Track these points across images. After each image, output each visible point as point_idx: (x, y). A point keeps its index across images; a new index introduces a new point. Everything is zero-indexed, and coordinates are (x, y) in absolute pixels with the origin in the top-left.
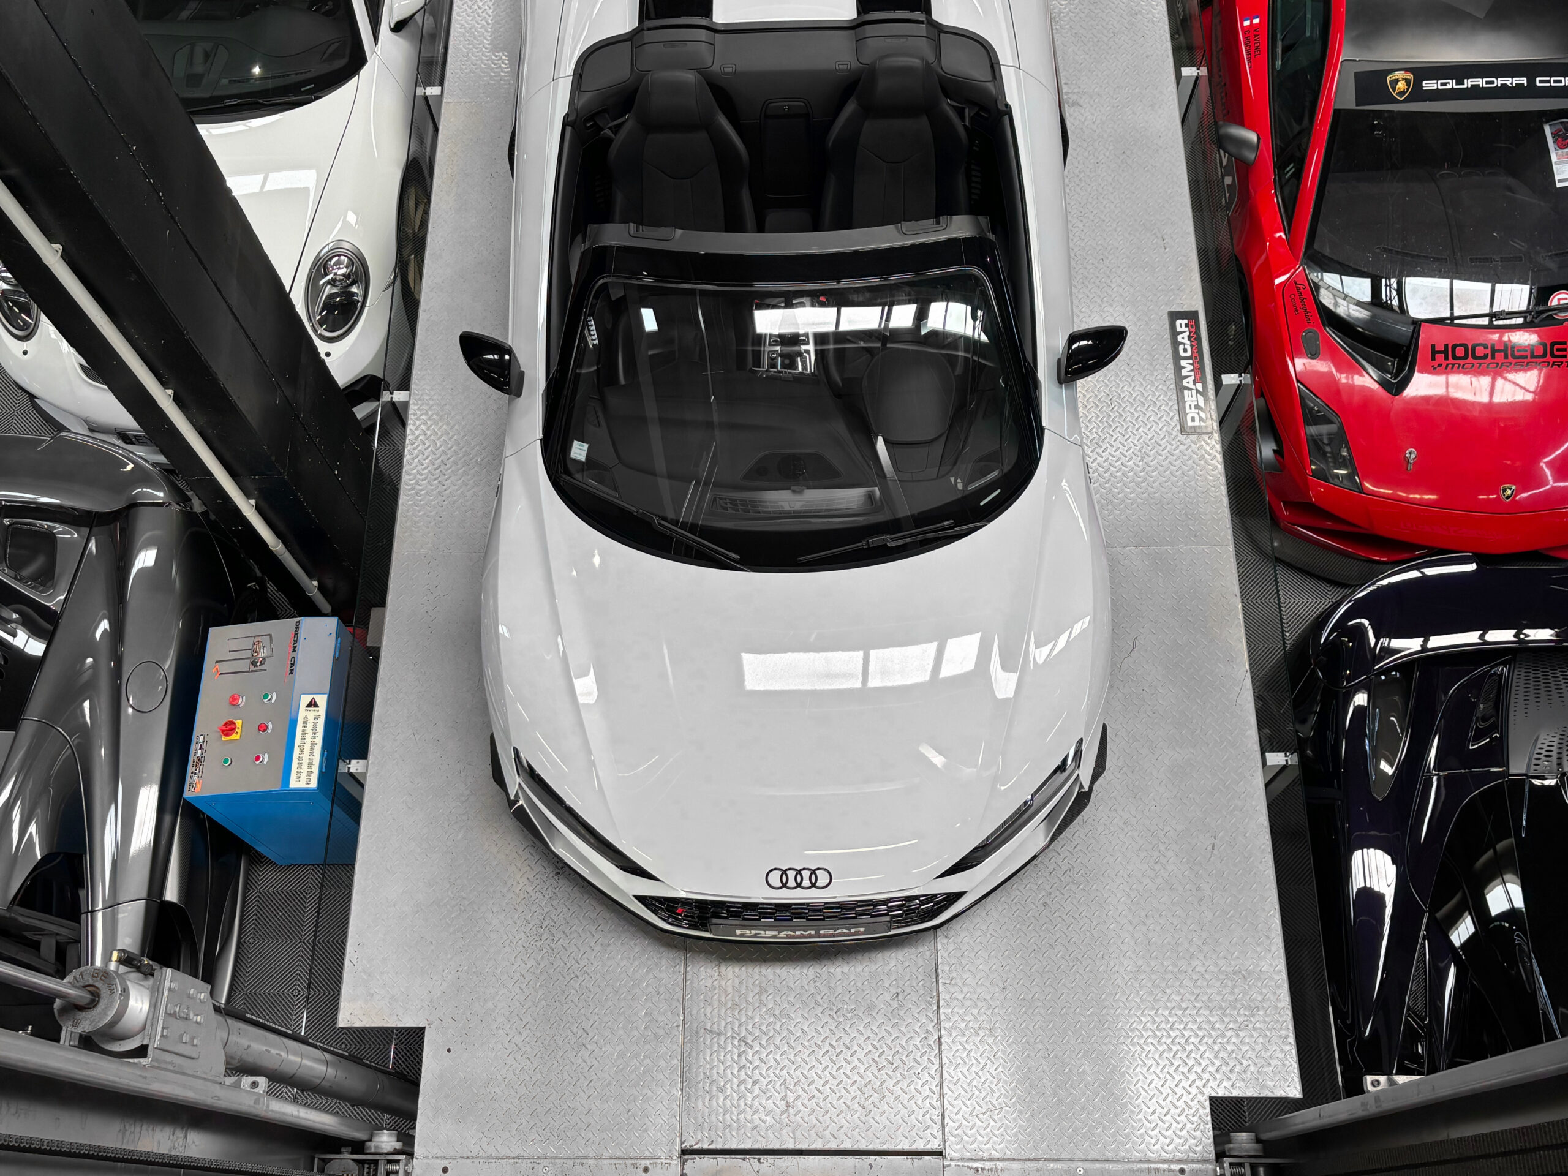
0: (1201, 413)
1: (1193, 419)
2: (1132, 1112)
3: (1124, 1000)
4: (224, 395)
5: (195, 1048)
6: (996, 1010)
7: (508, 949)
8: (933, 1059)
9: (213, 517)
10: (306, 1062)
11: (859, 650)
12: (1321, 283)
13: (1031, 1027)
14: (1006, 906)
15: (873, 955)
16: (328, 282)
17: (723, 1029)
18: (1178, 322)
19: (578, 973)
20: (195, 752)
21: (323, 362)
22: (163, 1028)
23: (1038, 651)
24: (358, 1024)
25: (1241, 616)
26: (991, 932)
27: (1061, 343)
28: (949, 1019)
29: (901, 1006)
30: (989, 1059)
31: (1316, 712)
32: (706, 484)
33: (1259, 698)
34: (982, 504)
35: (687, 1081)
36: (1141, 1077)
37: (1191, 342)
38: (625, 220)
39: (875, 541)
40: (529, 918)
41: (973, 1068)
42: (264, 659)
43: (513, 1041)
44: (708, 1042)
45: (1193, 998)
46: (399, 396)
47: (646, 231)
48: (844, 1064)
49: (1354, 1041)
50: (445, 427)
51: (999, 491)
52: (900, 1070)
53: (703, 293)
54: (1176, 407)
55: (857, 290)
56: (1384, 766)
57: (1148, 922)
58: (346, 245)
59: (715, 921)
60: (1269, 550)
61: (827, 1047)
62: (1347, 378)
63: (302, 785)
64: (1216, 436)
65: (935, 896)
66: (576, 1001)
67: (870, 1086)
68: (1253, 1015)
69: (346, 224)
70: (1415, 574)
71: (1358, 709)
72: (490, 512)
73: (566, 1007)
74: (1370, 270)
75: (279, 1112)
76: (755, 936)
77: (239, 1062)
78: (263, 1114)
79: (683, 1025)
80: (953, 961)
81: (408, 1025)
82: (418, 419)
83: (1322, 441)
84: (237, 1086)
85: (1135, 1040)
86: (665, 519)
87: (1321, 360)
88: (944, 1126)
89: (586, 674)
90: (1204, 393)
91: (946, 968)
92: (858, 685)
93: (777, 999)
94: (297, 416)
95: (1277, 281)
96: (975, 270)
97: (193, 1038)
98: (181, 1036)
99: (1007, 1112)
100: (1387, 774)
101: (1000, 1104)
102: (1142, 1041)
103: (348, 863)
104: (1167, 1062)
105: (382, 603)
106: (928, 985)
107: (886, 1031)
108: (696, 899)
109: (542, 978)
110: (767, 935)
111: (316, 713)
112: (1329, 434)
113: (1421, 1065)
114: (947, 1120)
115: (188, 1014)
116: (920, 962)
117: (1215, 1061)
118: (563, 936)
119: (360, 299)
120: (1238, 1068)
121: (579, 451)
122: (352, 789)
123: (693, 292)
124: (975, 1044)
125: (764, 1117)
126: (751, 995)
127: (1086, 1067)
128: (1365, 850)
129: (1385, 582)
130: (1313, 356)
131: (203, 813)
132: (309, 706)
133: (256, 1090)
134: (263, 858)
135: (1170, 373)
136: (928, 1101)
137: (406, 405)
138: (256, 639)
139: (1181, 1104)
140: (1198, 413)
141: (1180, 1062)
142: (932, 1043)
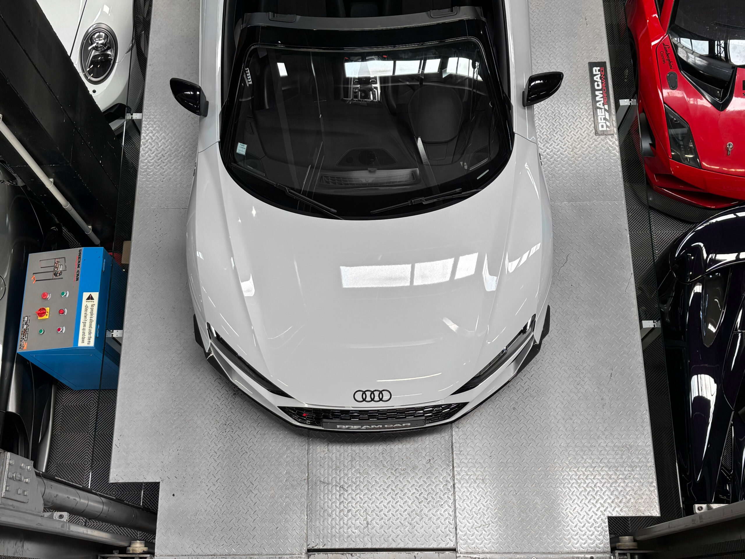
0: (607, 122)
1: (602, 126)
2: (564, 525)
3: (559, 462)
4: (32, 118)
5: (25, 497)
6: (486, 469)
7: (207, 437)
8: (450, 496)
9: (29, 189)
10: (91, 503)
11: (408, 263)
12: (679, 45)
13: (506, 478)
14: (492, 410)
15: (416, 438)
16: (94, 48)
17: (330, 481)
18: (594, 69)
19: (247, 450)
20: (23, 326)
21: (91, 96)
22: (6, 486)
23: (510, 263)
24: (121, 481)
25: (629, 242)
26: (484, 424)
27: (524, 82)
28: (459, 474)
29: (432, 467)
30: (482, 496)
31: (672, 297)
32: (317, 168)
33: (639, 289)
34: (478, 178)
35: (310, 510)
36: (569, 506)
37: (602, 80)
38: (267, 11)
39: (416, 201)
40: (218, 419)
41: (473, 502)
42: (61, 272)
43: (211, 489)
44: (322, 489)
45: (599, 461)
46: (136, 116)
47: (279, 17)
48: (400, 500)
49: (691, 483)
50: (163, 134)
51: (488, 171)
52: (431, 503)
53: (314, 54)
54: (592, 119)
55: (404, 51)
56: (711, 327)
57: (574, 418)
58: (103, 26)
59: (325, 420)
60: (646, 203)
61: (390, 490)
62: (694, 101)
63: (85, 344)
64: (616, 136)
65: (450, 405)
66: (246, 466)
67: (414, 512)
68: (633, 470)
69: (103, 12)
70: (732, 216)
71: (696, 294)
72: (191, 185)
73: (241, 469)
74: (708, 37)
75: (76, 532)
76: (348, 428)
77: (51, 504)
78: (67, 533)
79: (308, 479)
80: (461, 441)
81: (149, 481)
82: (148, 130)
83: (678, 138)
84: (51, 517)
85: (566, 485)
86: (293, 189)
87: (678, 90)
88: (456, 535)
89: (248, 280)
90: (609, 111)
91: (458, 445)
92: (408, 284)
93: (361, 464)
94: (76, 129)
95: (653, 43)
96: (474, 39)
97: (24, 491)
98: (17, 490)
99: (493, 526)
100: (712, 332)
101: (488, 522)
102: (570, 486)
103: (114, 390)
104: (584, 497)
105: (129, 238)
106: (447, 455)
107: (424, 481)
108: (314, 408)
109: (226, 454)
110: (355, 428)
111: (92, 303)
112: (682, 134)
113: (728, 497)
114: (458, 531)
115: (21, 478)
116: (443, 442)
117: (611, 496)
118: (238, 430)
119: (113, 58)
120: (624, 500)
121: (241, 149)
122: (115, 346)
123: (308, 53)
124: (474, 488)
125: (354, 531)
126: (346, 461)
127: (538, 500)
128: (699, 375)
129: (714, 221)
130: (674, 88)
131: (29, 361)
132: (88, 299)
133: (62, 520)
134: (64, 386)
135: (589, 99)
136: (447, 521)
137: (140, 121)
138: (56, 260)
139: (591, 521)
140: (606, 123)
141: (591, 497)
142: (449, 488)
